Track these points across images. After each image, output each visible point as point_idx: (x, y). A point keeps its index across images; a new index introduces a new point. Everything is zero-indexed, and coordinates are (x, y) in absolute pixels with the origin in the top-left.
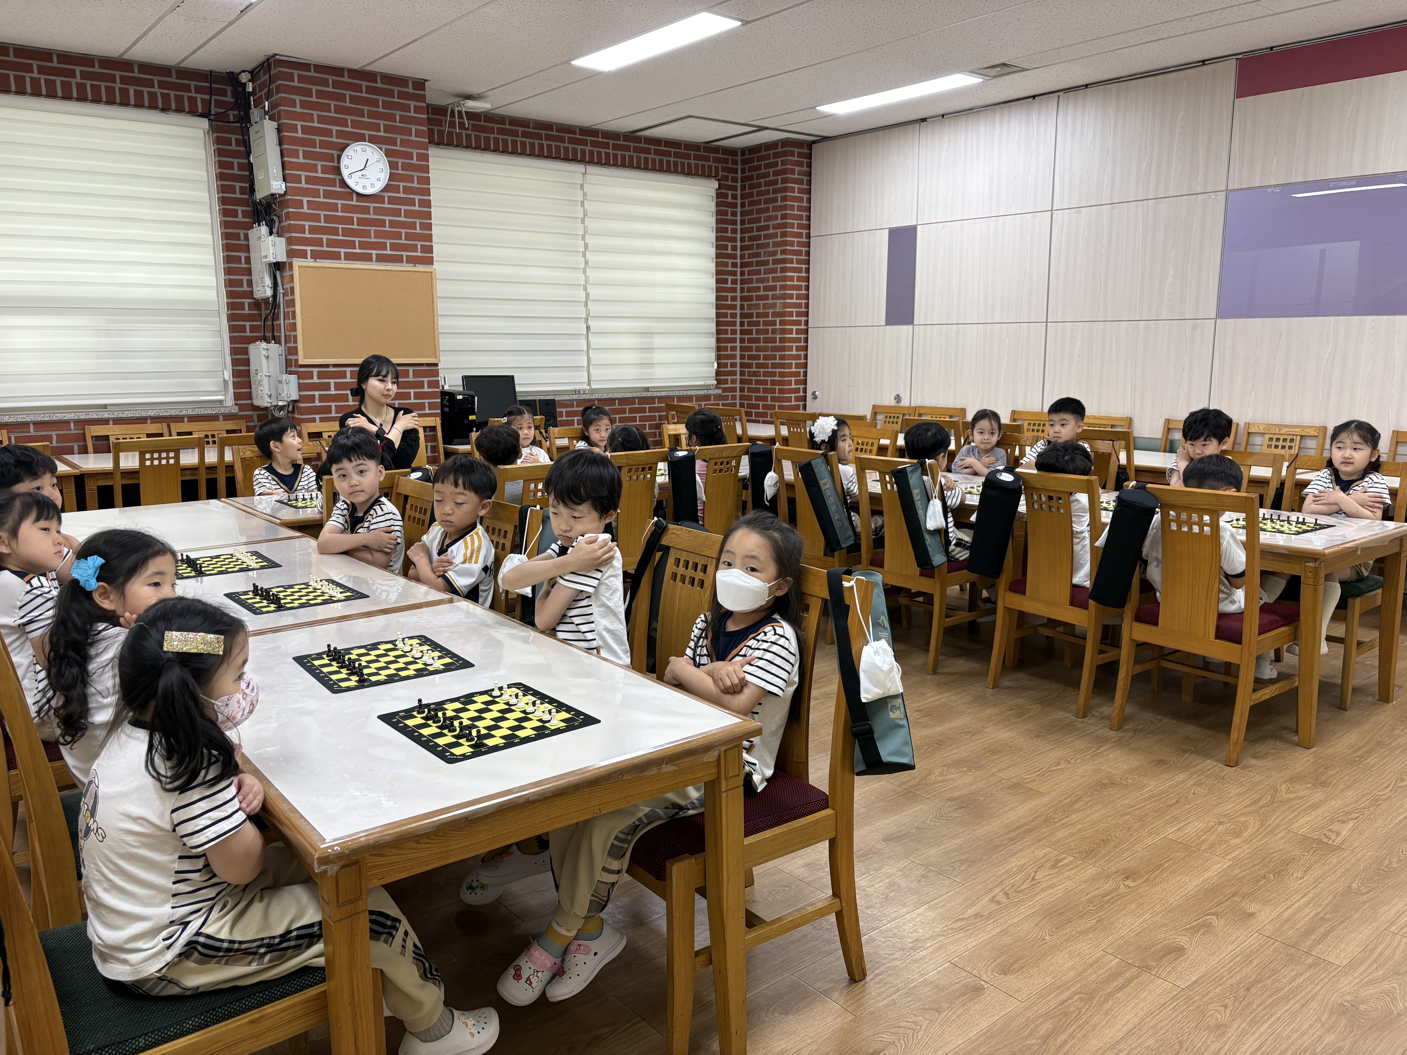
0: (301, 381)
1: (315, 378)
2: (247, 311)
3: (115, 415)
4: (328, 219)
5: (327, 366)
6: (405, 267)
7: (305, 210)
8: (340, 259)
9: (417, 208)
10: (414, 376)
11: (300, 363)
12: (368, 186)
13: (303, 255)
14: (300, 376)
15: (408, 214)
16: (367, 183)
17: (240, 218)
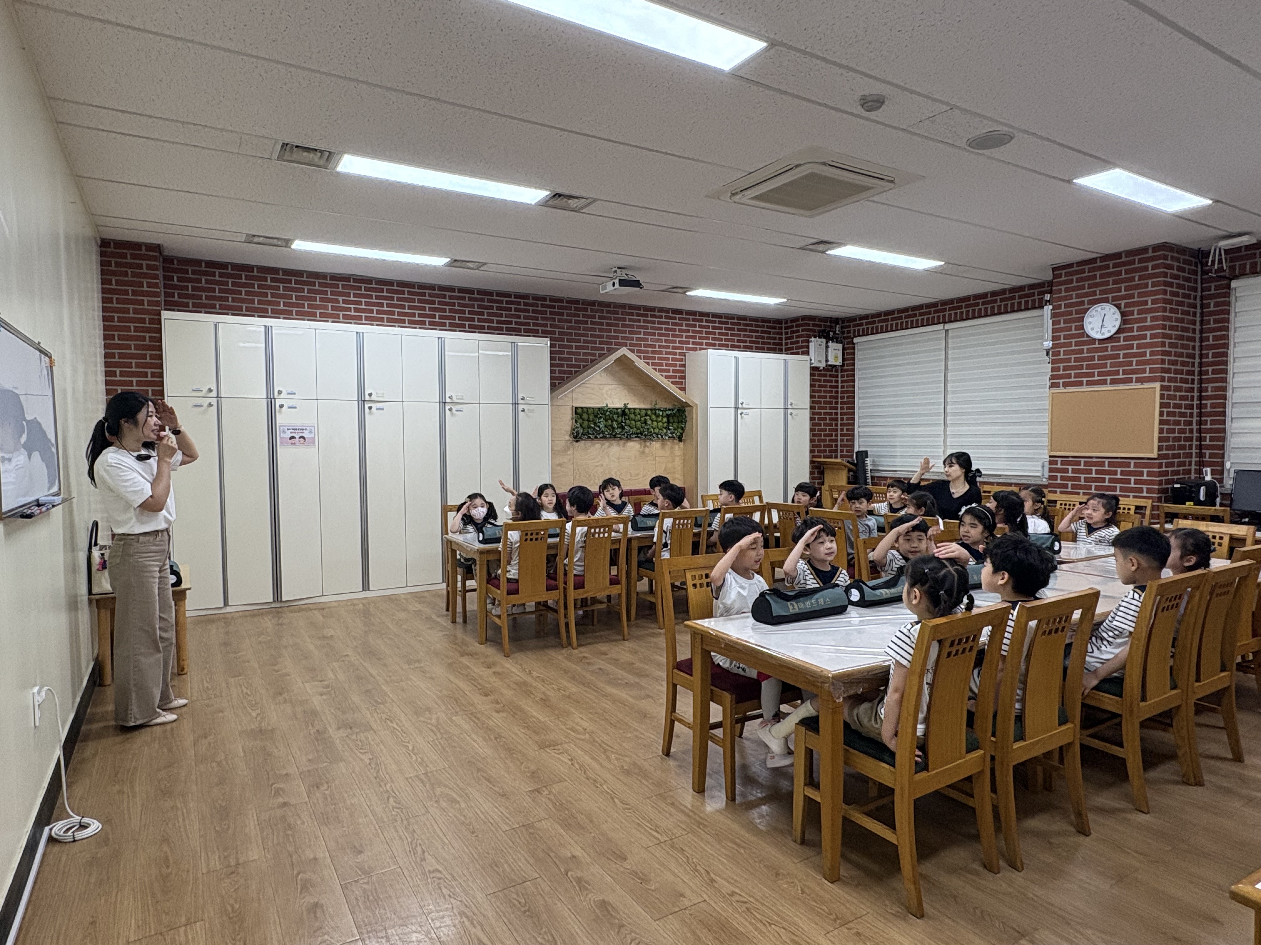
1: (1060, 464)
4: (1077, 360)
6: (1134, 385)
8: (1083, 385)
10: (1135, 467)
12: (1106, 333)
16: (1104, 331)
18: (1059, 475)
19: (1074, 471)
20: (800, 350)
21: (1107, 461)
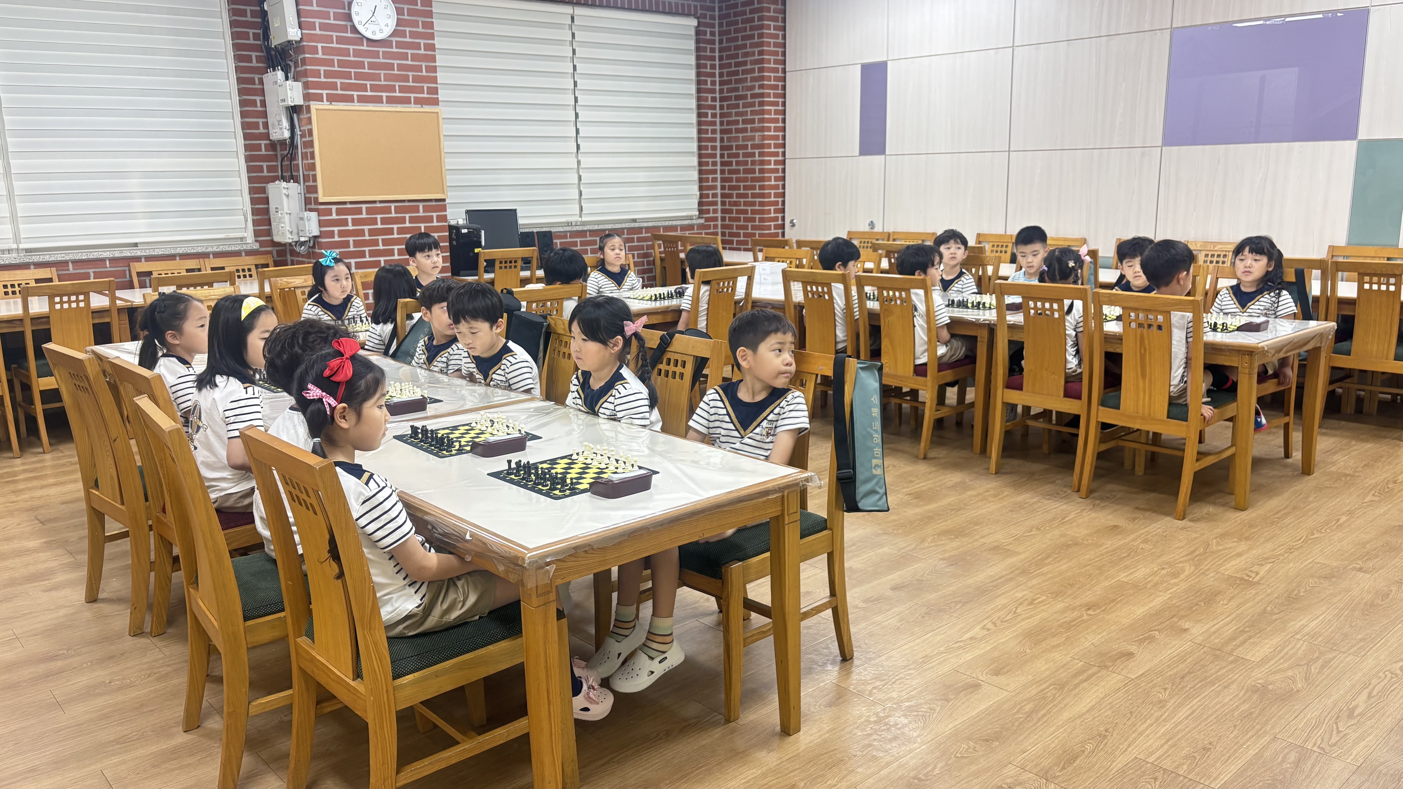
0: (322, 218)
1: (334, 214)
2: (263, 152)
3: (147, 253)
4: (341, 64)
5: (345, 203)
6: (413, 108)
7: (320, 55)
8: (353, 102)
9: (422, 51)
10: (424, 211)
11: (320, 200)
12: (378, 32)
13: (319, 98)
14: (320, 212)
15: (414, 57)
16: (376, 28)
17: (254, 64)
18: (336, 229)
19: (355, 222)
21: (393, 206)
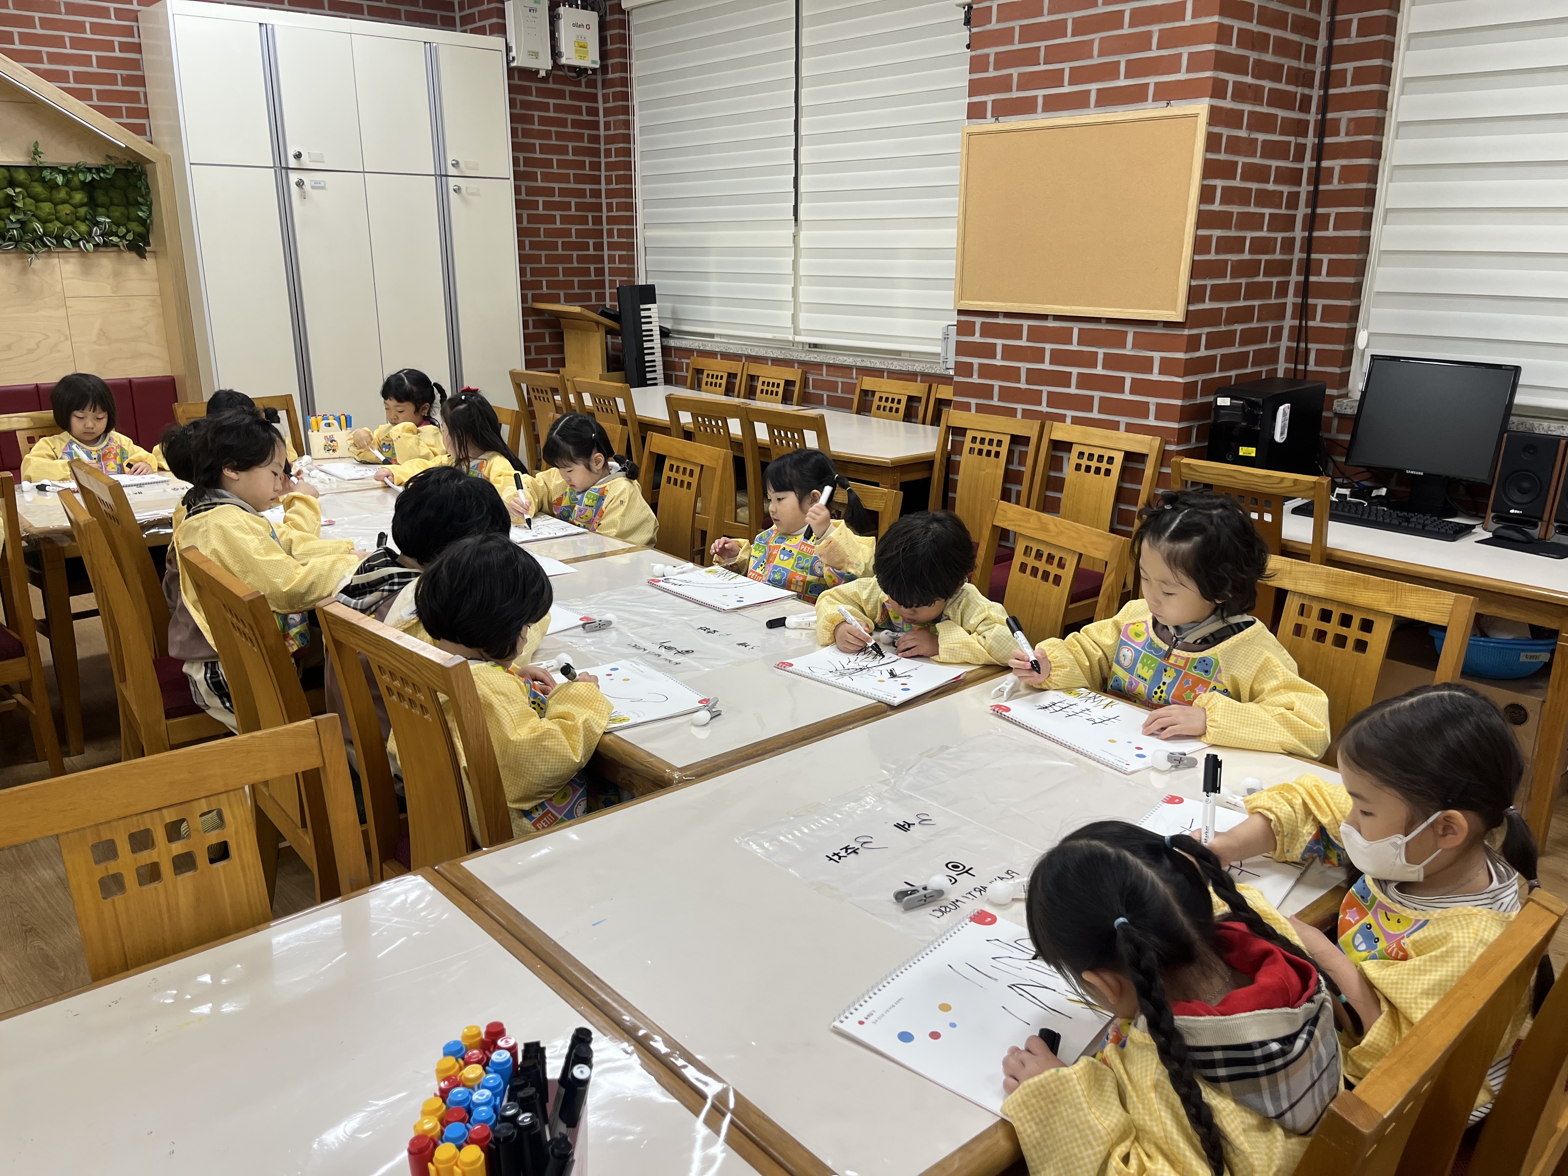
0: (963, 338)
5: (996, 314)
6: (1151, 110)
8: (1035, 111)
18: (976, 361)
19: (1006, 352)
20: (487, 23)
21: (1076, 327)
